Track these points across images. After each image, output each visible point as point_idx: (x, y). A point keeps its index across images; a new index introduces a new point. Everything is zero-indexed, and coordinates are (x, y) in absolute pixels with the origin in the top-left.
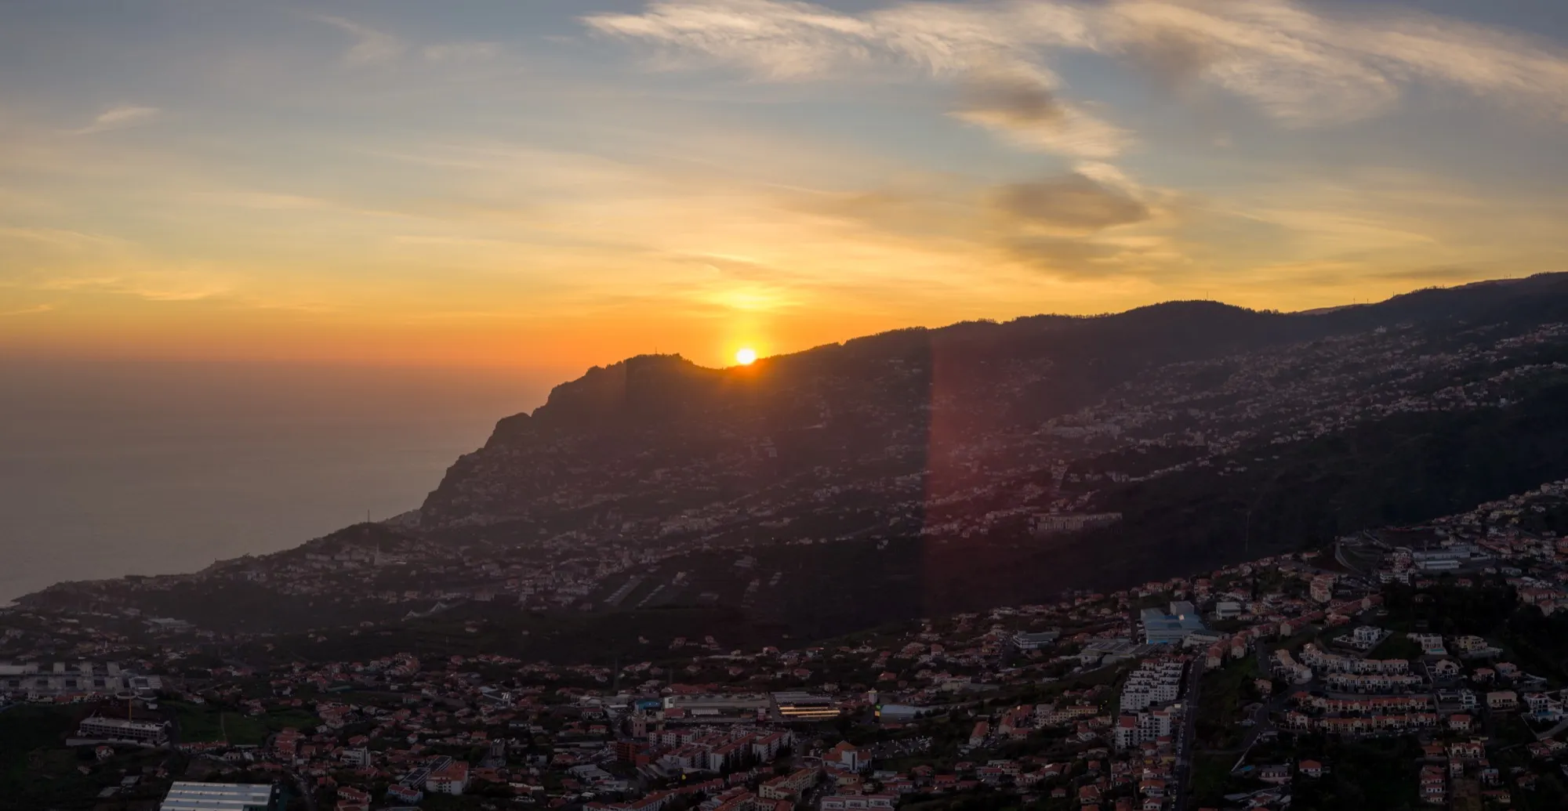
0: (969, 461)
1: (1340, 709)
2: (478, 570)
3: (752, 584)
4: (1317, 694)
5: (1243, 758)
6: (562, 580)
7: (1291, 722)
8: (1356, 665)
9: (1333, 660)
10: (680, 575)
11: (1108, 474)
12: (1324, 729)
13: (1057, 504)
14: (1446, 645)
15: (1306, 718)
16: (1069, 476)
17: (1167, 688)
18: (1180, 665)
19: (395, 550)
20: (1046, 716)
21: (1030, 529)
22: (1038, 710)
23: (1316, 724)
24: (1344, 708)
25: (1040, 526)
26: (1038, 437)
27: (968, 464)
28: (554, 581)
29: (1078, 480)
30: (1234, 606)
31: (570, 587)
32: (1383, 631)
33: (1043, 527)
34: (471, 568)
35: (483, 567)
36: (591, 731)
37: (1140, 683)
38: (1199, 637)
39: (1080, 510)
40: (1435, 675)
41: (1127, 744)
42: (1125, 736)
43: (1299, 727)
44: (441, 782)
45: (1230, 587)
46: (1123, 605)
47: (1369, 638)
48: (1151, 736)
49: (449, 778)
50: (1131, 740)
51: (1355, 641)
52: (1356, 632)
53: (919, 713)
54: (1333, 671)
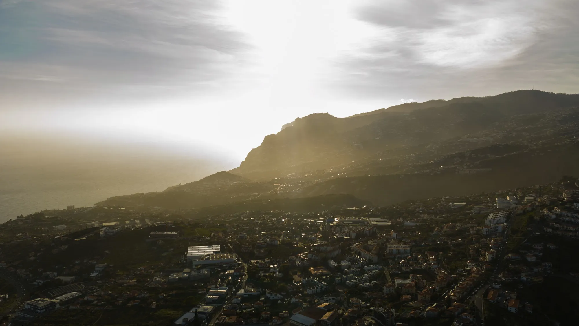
0: (433, 150)
4: (556, 223)
5: (526, 240)
7: (545, 230)
8: (573, 215)
9: (565, 213)
11: (487, 155)
12: (558, 234)
13: (466, 164)
15: (551, 230)
16: (471, 155)
17: (502, 218)
18: (508, 212)
20: (458, 226)
21: (456, 173)
22: (457, 224)
23: (555, 232)
24: (566, 228)
26: (460, 142)
29: (475, 157)
30: (532, 198)
33: (461, 172)
37: (493, 217)
38: (516, 205)
39: (475, 167)
41: (487, 234)
42: (486, 231)
43: (548, 233)
45: (531, 192)
46: (489, 196)
48: (495, 232)
50: (488, 232)
51: (574, 207)
52: (575, 204)
53: (416, 225)
54: (564, 216)
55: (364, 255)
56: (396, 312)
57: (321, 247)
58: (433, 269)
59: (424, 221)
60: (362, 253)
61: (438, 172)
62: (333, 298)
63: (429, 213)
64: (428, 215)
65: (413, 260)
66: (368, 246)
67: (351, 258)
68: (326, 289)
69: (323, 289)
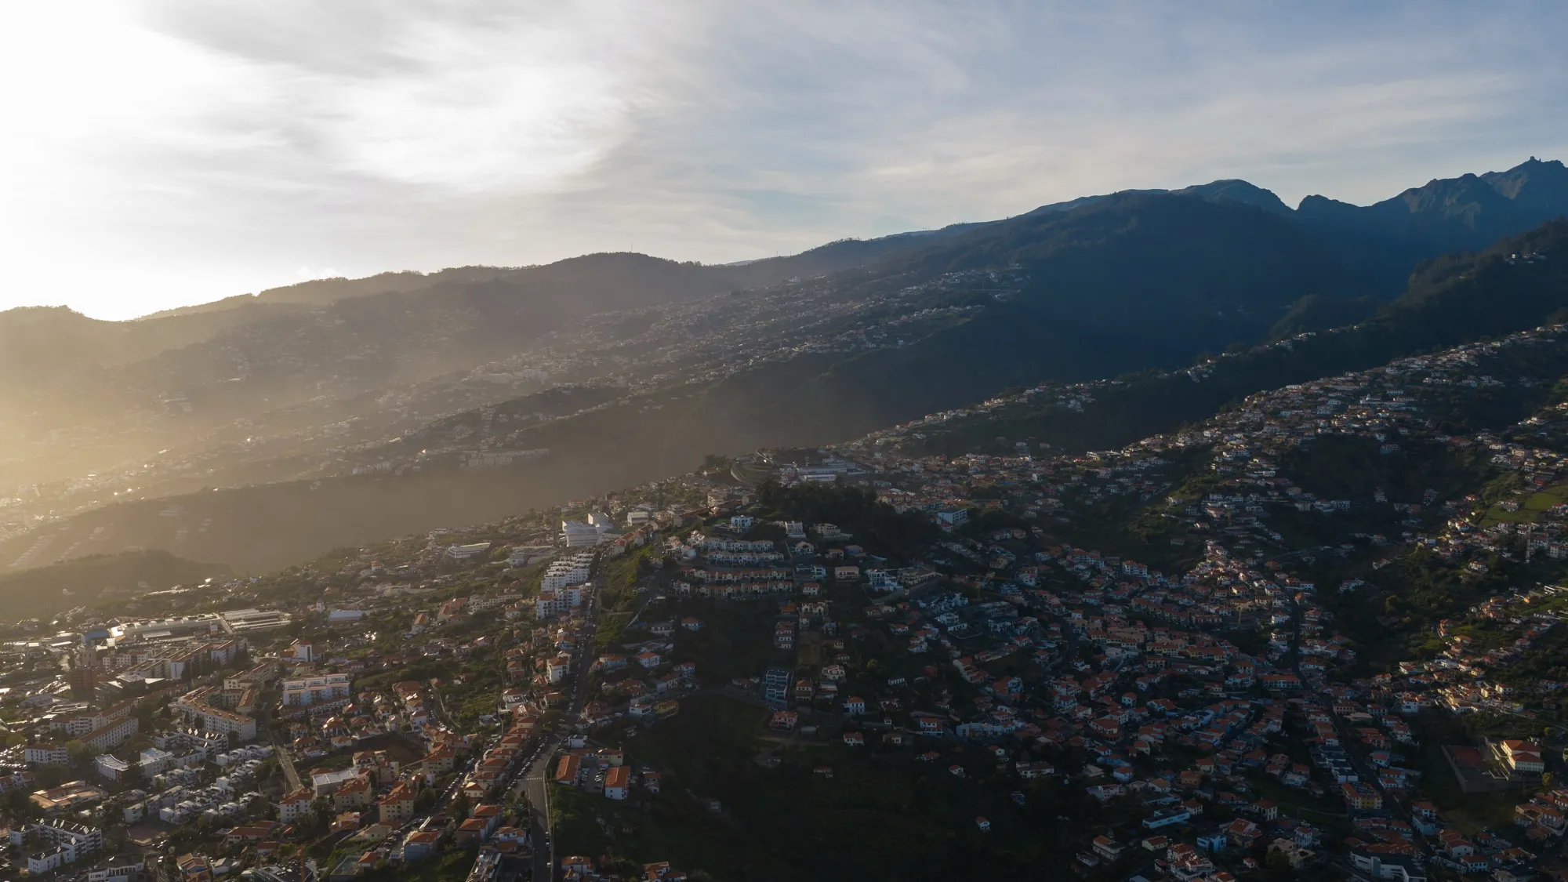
0: (398, 407)
1: (717, 579)
4: (698, 568)
5: (636, 618)
7: (677, 589)
8: (731, 545)
9: (714, 542)
10: (98, 529)
11: (536, 414)
12: (703, 594)
13: (487, 442)
14: (805, 530)
15: (688, 585)
16: (498, 417)
17: (580, 571)
18: (592, 555)
20: (476, 604)
22: (472, 600)
23: (697, 590)
24: (719, 578)
25: (472, 463)
29: (507, 420)
30: (643, 514)
32: (754, 519)
33: (474, 463)
37: (557, 570)
38: (609, 535)
39: (509, 446)
40: (795, 553)
41: (545, 614)
42: (544, 608)
43: (682, 593)
45: (641, 500)
46: (547, 519)
47: (743, 525)
48: (565, 606)
50: (549, 611)
51: (731, 527)
52: (733, 519)
53: (364, 615)
54: (713, 550)
55: (214, 722)
56: (319, 866)
57: (71, 722)
58: (416, 728)
59: (386, 601)
60: (208, 719)
61: (414, 468)
62: (122, 870)
63: (395, 580)
64: (394, 584)
65: (361, 711)
66: (225, 695)
67: (172, 739)
68: (96, 846)
69: (83, 848)
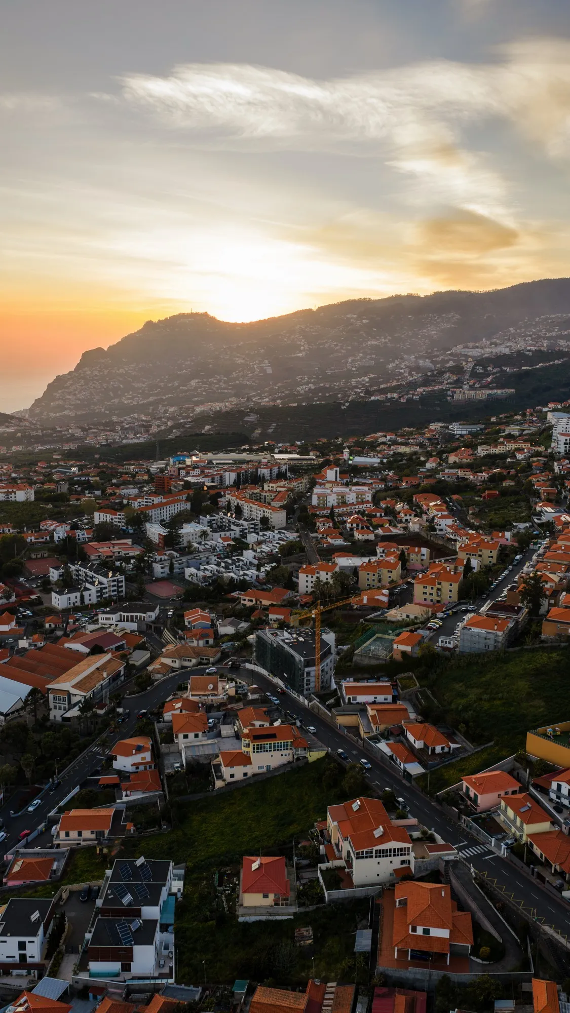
0: (402, 369)
2: (67, 433)
3: (256, 431)
6: (126, 436)
10: (207, 427)
11: (504, 368)
13: (468, 383)
16: (476, 369)
19: (7, 424)
21: (449, 398)
25: (456, 397)
26: (450, 355)
27: (401, 371)
28: (120, 436)
29: (482, 371)
31: (132, 439)
33: (459, 396)
34: (60, 432)
35: (70, 431)
36: (137, 478)
44: (8, 493)
49: (14, 490)
53: (382, 461)
55: (251, 511)
57: (138, 500)
58: (441, 530)
59: (400, 454)
60: (246, 508)
64: (405, 446)
65: (383, 514)
66: (264, 494)
67: (214, 520)
68: (119, 592)
69: (104, 591)
